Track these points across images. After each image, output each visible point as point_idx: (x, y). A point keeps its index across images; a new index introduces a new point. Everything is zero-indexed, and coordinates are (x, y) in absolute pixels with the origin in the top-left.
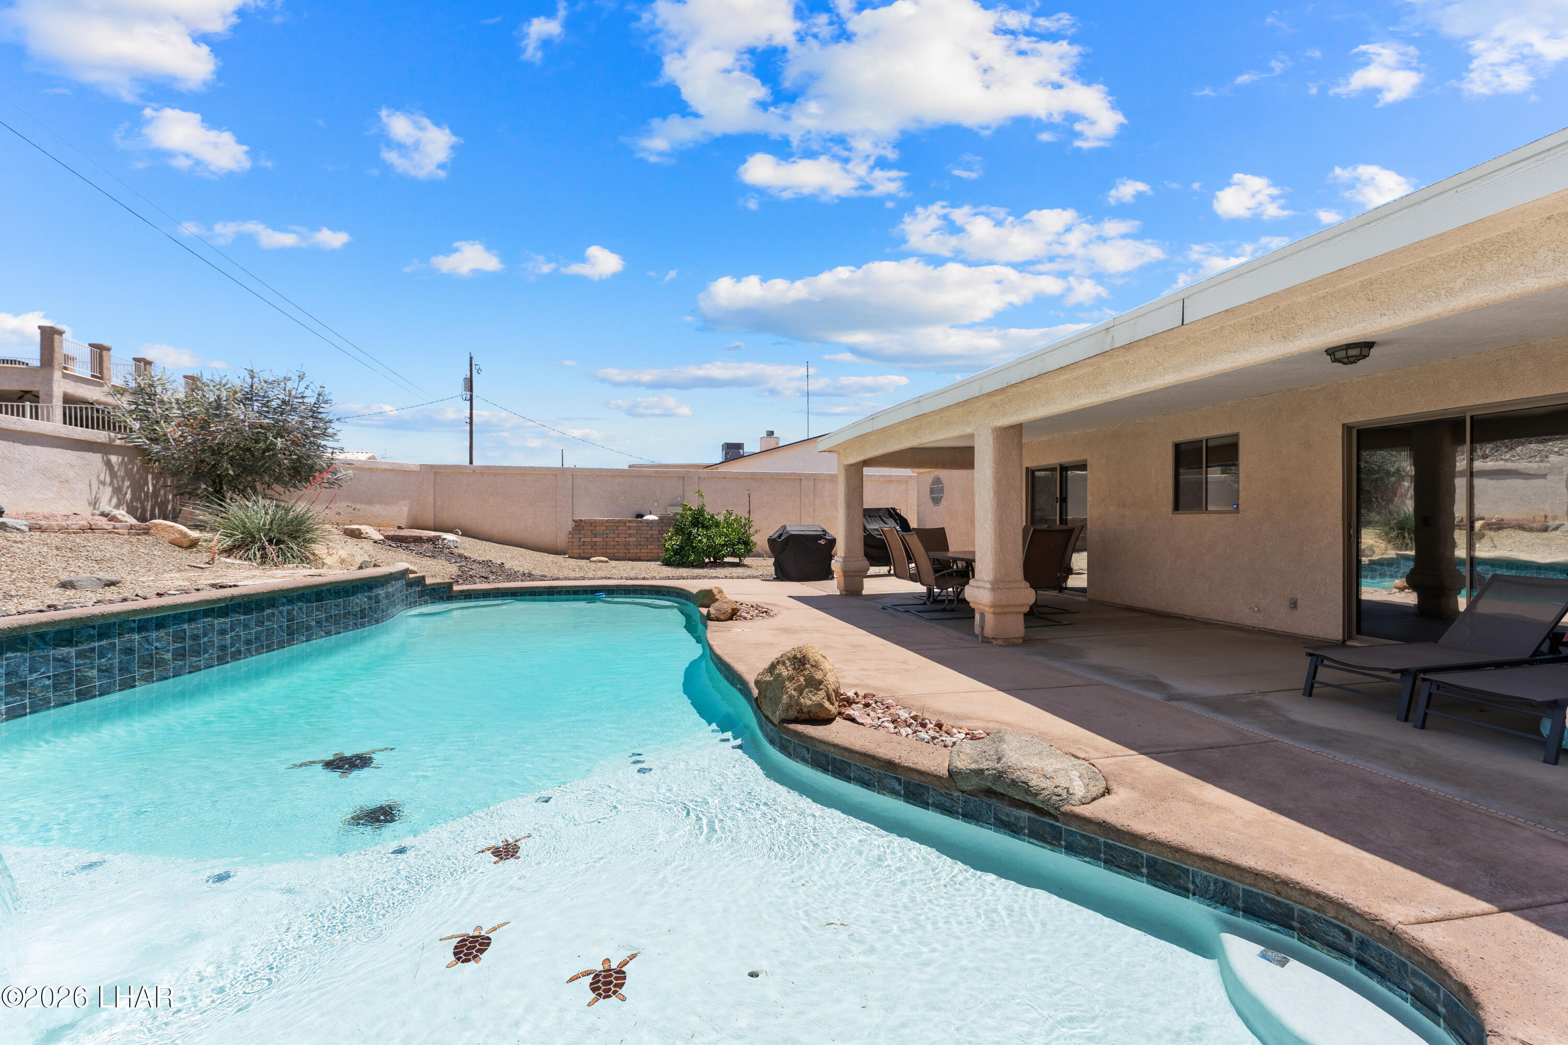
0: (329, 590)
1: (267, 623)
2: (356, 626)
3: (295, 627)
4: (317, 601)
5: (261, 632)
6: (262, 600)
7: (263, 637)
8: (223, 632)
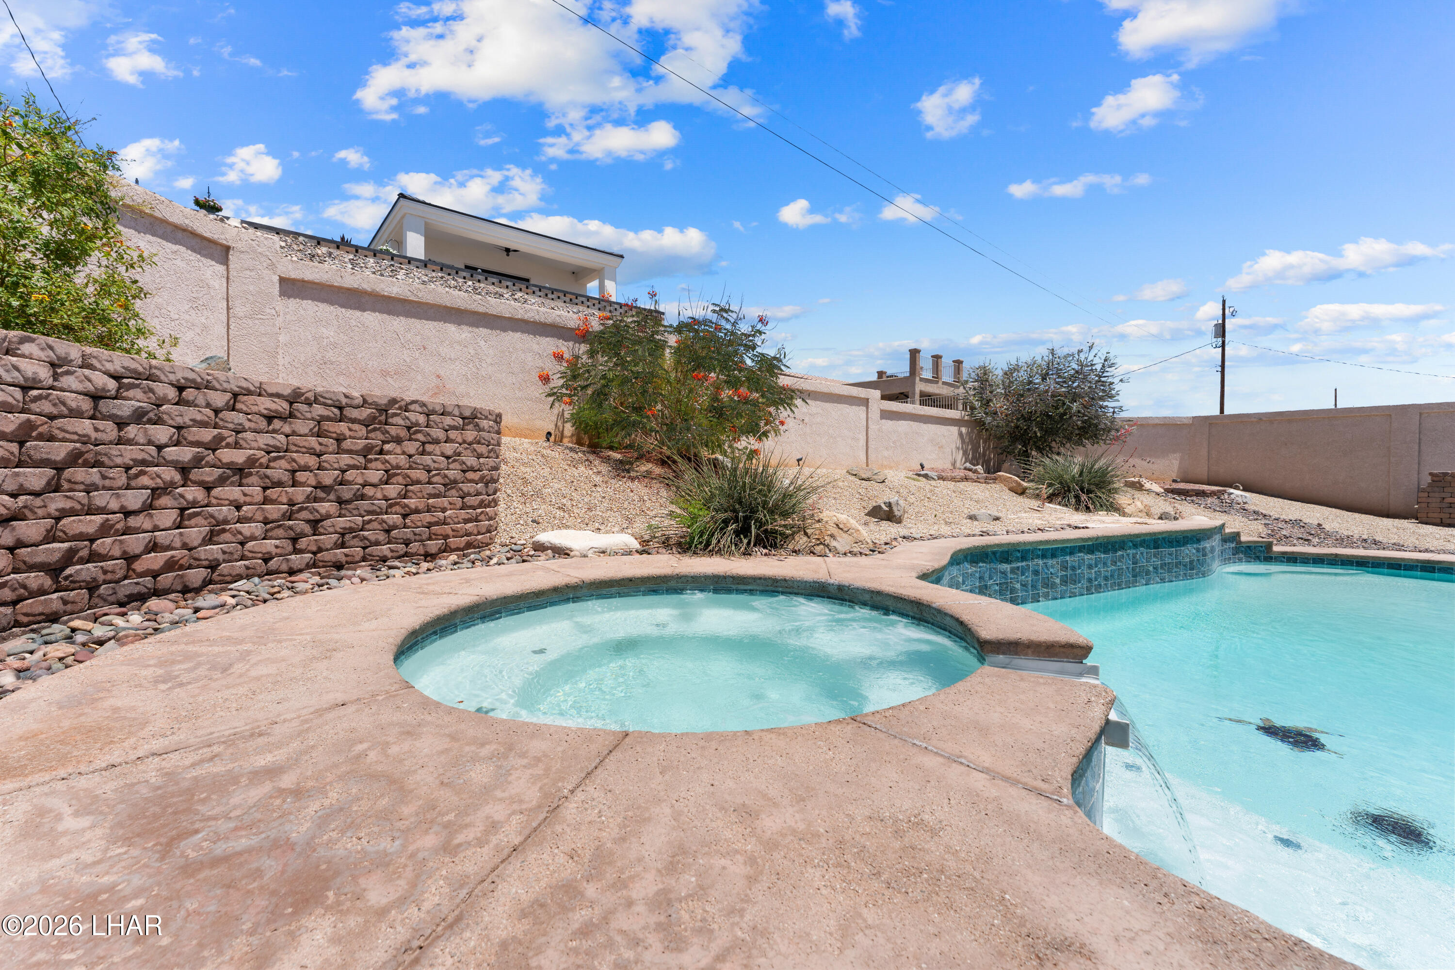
0: (1164, 539)
2: (1186, 577)
3: (1138, 570)
4: (1155, 548)
5: (1115, 570)
6: (1116, 542)
7: (1116, 574)
8: (1090, 567)
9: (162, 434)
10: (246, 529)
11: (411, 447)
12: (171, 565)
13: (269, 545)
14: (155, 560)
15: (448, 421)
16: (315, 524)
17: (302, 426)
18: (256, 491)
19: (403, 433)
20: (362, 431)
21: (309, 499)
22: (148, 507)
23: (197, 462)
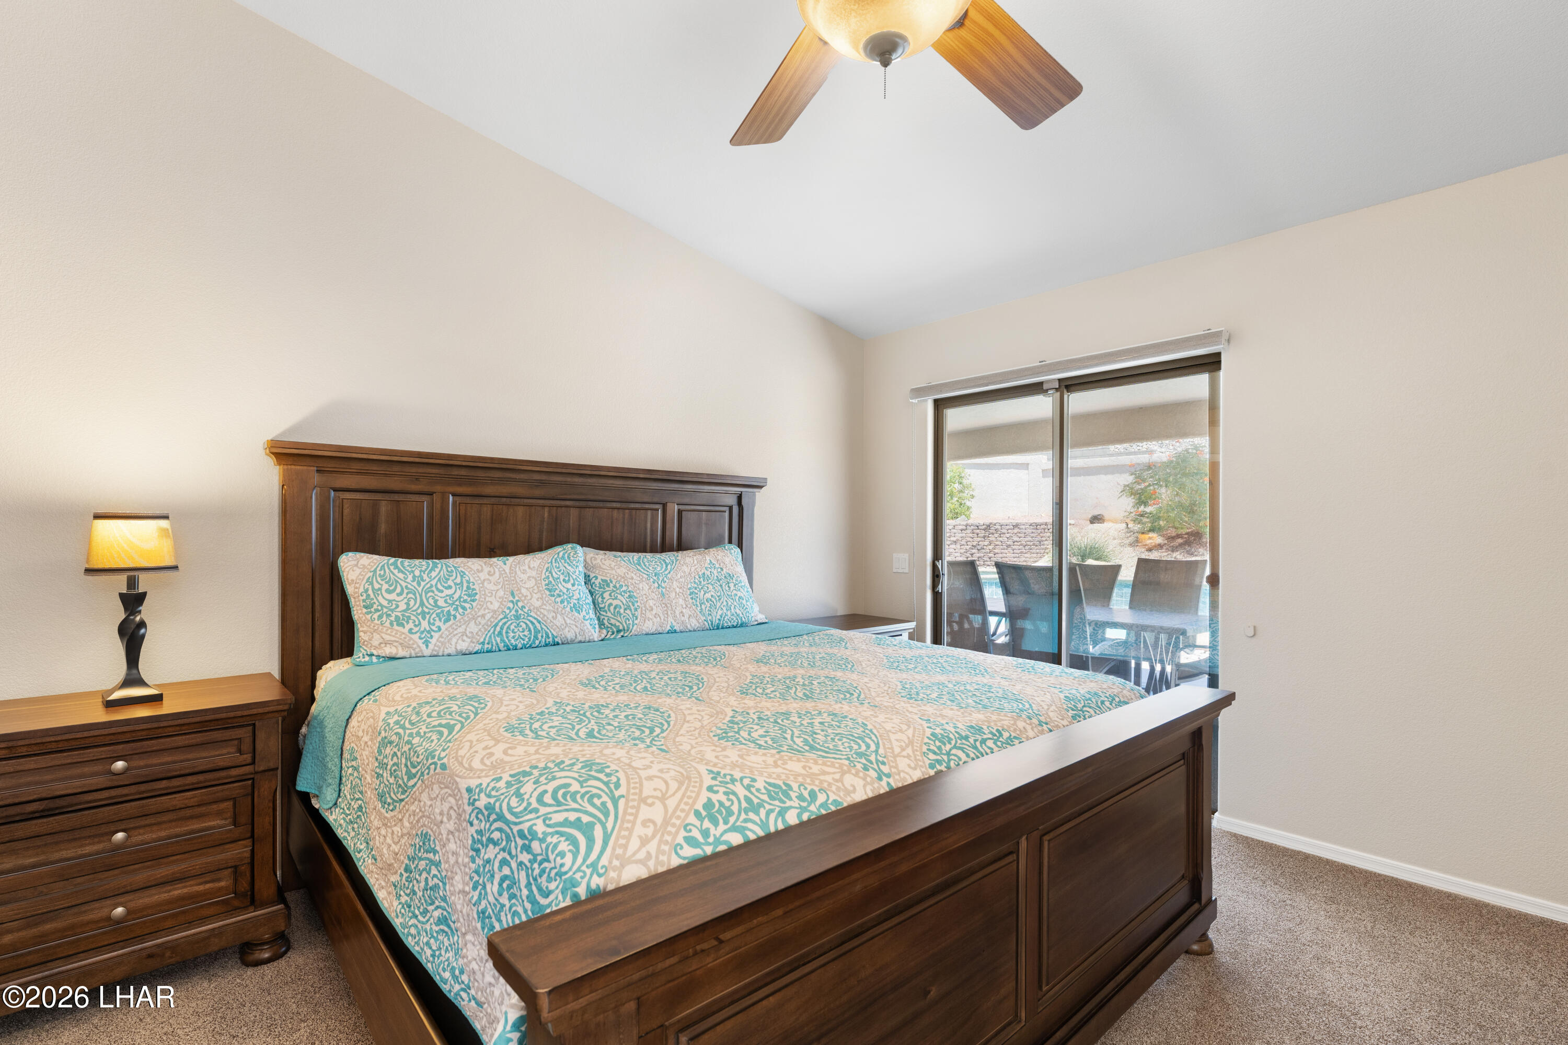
11: (996, 535)
17: (968, 531)
19: (994, 532)
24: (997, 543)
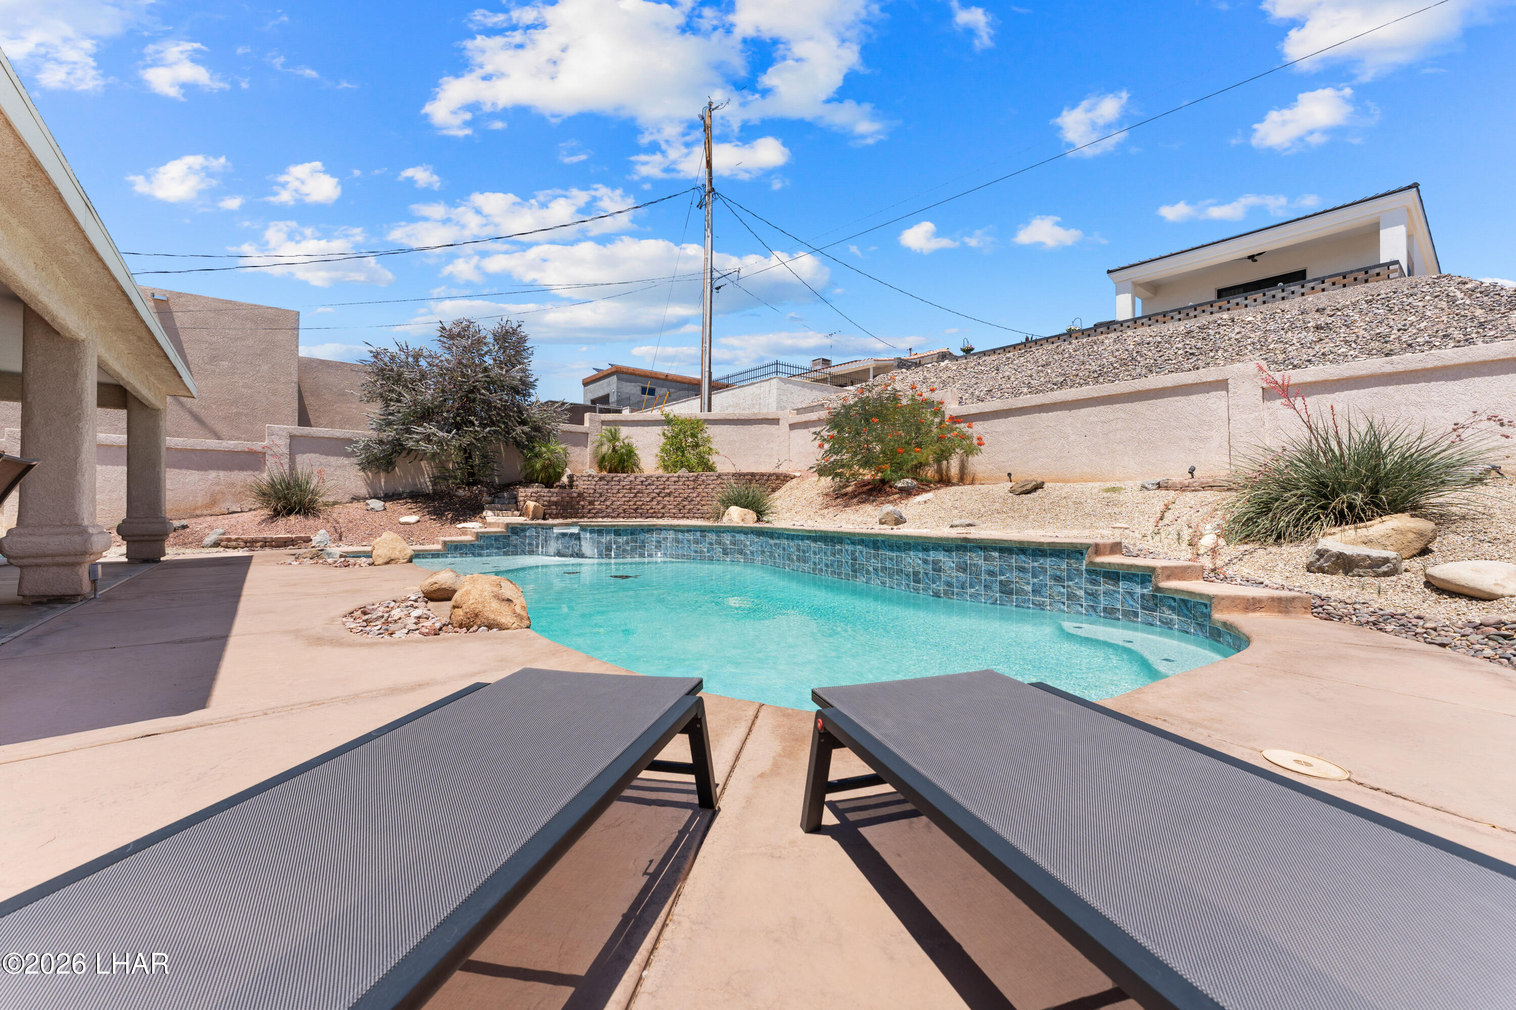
0: (883, 542)
1: (837, 556)
3: (857, 566)
5: (834, 561)
9: (653, 487)
10: (670, 507)
12: (655, 512)
13: (674, 511)
14: (652, 511)
15: (712, 478)
16: (684, 507)
17: (680, 483)
18: (672, 498)
19: (701, 483)
20: (692, 483)
21: (682, 501)
22: (651, 501)
23: (660, 492)
24: (703, 494)
